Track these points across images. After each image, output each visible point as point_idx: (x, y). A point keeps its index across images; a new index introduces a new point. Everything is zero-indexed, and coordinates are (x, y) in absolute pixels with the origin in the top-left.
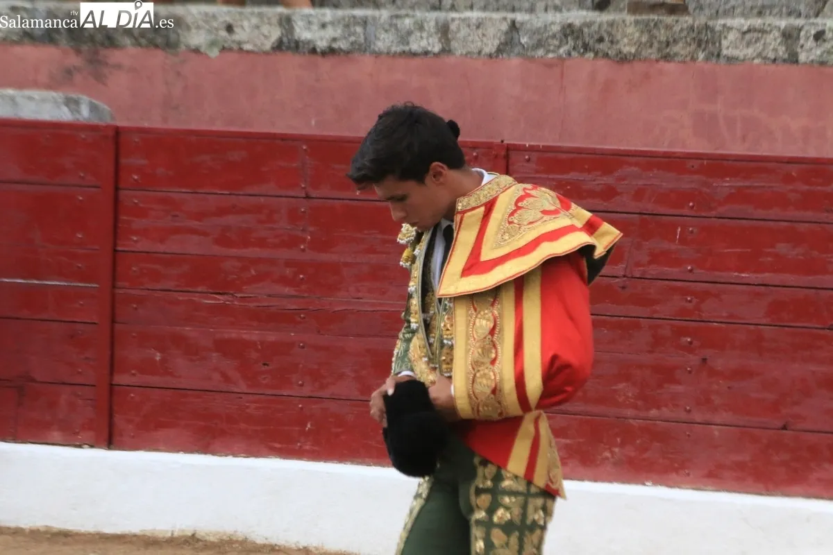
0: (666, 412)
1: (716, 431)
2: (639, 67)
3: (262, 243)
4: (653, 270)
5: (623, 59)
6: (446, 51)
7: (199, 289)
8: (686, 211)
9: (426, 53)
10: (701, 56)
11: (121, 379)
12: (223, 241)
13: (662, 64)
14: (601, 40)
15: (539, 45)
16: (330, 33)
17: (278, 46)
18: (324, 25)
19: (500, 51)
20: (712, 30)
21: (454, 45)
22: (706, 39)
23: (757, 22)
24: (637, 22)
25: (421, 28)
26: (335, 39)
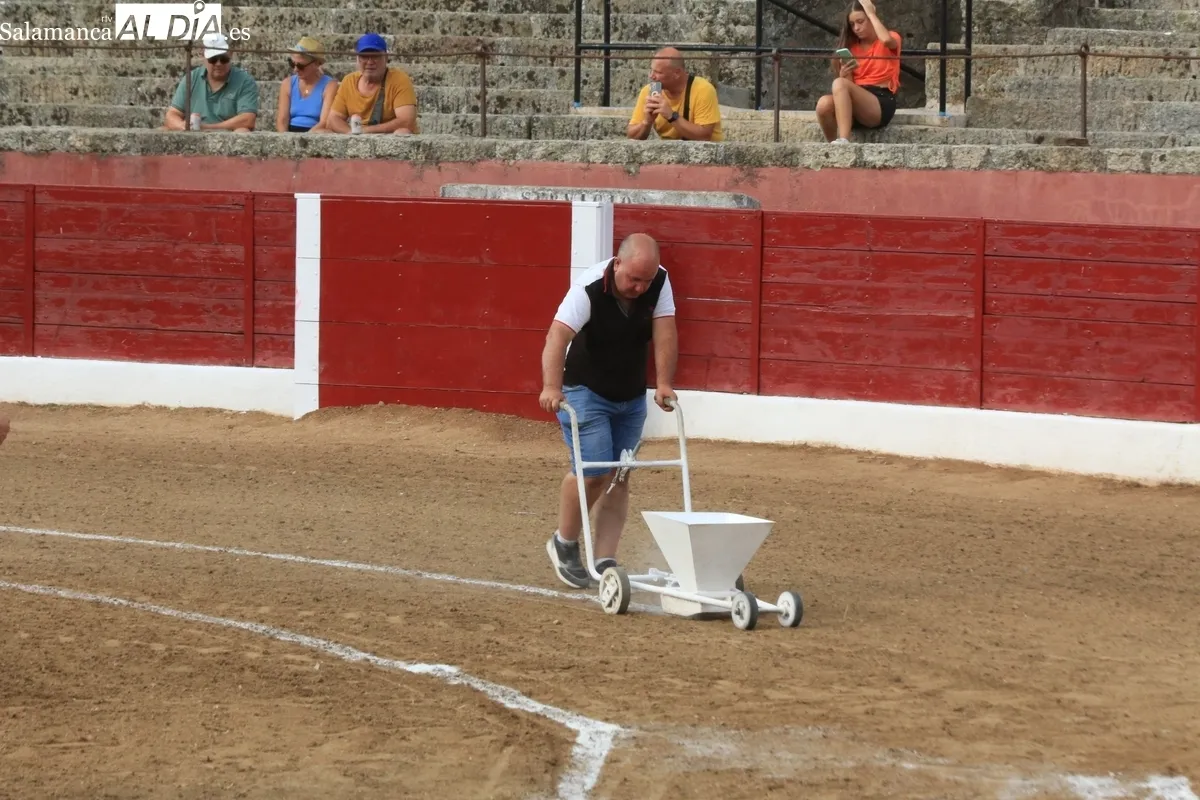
0: (1076, 373)
1: (1104, 384)
2: (1060, 175)
3: (844, 277)
4: (1069, 291)
5: (1051, 171)
6: (950, 167)
7: (810, 303)
8: (1087, 258)
9: (939, 168)
10: (1096, 169)
11: (764, 355)
12: (823, 275)
13: (1074, 174)
14: (1038, 160)
15: (1003, 163)
16: (884, 157)
17: (854, 165)
18: (880, 153)
19: (980, 166)
20: (1102, 155)
21: (954, 163)
22: (1098, 160)
23: (1127, 150)
24: (1059, 150)
25: (936, 154)
26: (886, 161)
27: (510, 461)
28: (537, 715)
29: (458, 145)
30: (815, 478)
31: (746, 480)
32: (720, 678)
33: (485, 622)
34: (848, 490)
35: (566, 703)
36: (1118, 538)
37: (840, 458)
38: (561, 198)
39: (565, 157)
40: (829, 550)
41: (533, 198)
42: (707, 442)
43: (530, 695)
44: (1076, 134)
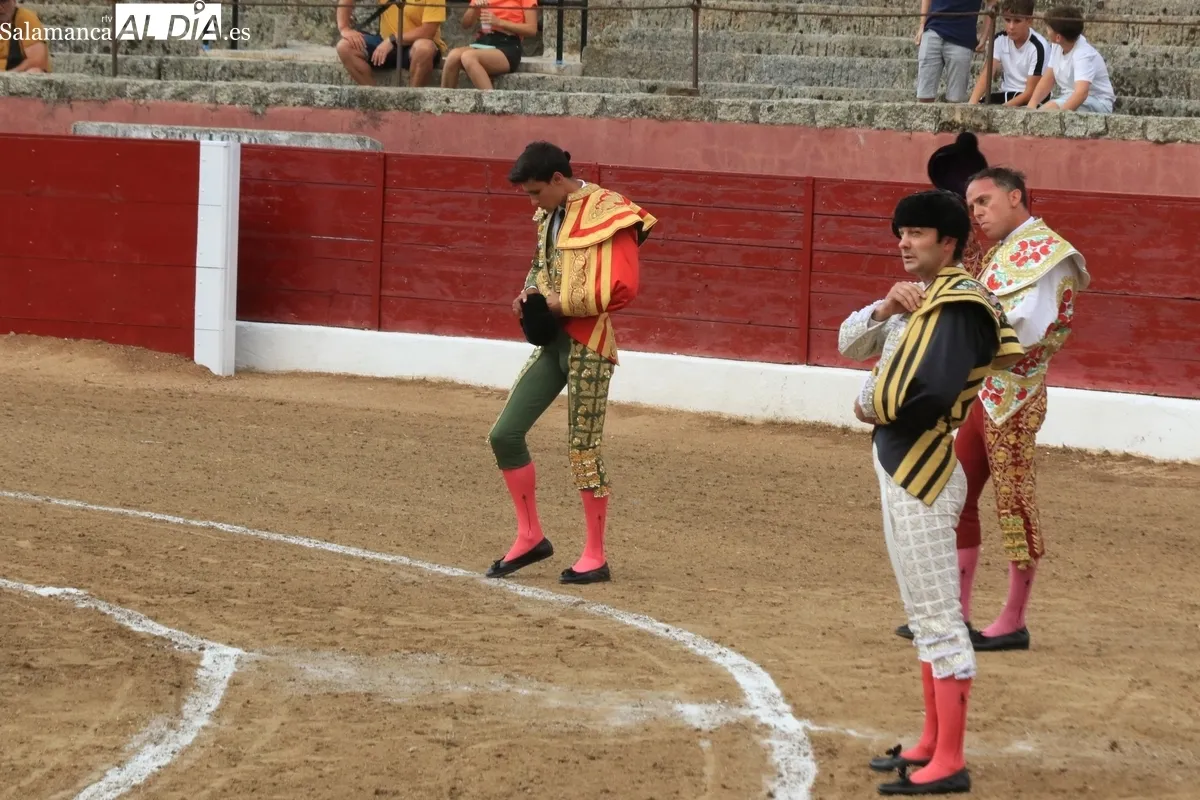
0: (685, 314)
1: (712, 325)
2: (671, 123)
3: (463, 218)
4: (680, 236)
5: (663, 119)
6: (566, 114)
7: (429, 243)
8: (697, 204)
9: (555, 114)
10: (706, 118)
11: (385, 292)
12: (442, 217)
13: (685, 122)
14: (651, 109)
15: (617, 111)
16: (503, 103)
17: (474, 110)
18: (499, 99)
19: (596, 114)
20: (713, 105)
21: (571, 110)
22: (709, 109)
23: (737, 100)
24: (671, 99)
25: (553, 101)
26: (505, 107)
27: (137, 392)
28: (163, 639)
29: (89, 84)
30: (433, 413)
31: (367, 413)
32: (340, 605)
33: (113, 548)
34: (464, 424)
35: (191, 627)
36: (725, 474)
37: (458, 392)
38: (189, 138)
39: (194, 98)
40: (446, 482)
41: (162, 137)
42: (329, 375)
43: (155, 618)
44: (688, 84)
